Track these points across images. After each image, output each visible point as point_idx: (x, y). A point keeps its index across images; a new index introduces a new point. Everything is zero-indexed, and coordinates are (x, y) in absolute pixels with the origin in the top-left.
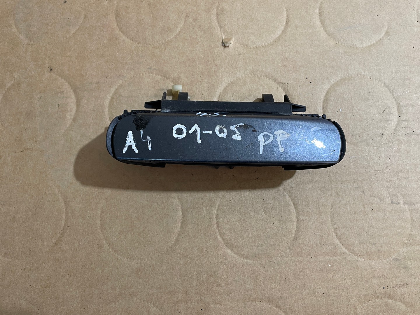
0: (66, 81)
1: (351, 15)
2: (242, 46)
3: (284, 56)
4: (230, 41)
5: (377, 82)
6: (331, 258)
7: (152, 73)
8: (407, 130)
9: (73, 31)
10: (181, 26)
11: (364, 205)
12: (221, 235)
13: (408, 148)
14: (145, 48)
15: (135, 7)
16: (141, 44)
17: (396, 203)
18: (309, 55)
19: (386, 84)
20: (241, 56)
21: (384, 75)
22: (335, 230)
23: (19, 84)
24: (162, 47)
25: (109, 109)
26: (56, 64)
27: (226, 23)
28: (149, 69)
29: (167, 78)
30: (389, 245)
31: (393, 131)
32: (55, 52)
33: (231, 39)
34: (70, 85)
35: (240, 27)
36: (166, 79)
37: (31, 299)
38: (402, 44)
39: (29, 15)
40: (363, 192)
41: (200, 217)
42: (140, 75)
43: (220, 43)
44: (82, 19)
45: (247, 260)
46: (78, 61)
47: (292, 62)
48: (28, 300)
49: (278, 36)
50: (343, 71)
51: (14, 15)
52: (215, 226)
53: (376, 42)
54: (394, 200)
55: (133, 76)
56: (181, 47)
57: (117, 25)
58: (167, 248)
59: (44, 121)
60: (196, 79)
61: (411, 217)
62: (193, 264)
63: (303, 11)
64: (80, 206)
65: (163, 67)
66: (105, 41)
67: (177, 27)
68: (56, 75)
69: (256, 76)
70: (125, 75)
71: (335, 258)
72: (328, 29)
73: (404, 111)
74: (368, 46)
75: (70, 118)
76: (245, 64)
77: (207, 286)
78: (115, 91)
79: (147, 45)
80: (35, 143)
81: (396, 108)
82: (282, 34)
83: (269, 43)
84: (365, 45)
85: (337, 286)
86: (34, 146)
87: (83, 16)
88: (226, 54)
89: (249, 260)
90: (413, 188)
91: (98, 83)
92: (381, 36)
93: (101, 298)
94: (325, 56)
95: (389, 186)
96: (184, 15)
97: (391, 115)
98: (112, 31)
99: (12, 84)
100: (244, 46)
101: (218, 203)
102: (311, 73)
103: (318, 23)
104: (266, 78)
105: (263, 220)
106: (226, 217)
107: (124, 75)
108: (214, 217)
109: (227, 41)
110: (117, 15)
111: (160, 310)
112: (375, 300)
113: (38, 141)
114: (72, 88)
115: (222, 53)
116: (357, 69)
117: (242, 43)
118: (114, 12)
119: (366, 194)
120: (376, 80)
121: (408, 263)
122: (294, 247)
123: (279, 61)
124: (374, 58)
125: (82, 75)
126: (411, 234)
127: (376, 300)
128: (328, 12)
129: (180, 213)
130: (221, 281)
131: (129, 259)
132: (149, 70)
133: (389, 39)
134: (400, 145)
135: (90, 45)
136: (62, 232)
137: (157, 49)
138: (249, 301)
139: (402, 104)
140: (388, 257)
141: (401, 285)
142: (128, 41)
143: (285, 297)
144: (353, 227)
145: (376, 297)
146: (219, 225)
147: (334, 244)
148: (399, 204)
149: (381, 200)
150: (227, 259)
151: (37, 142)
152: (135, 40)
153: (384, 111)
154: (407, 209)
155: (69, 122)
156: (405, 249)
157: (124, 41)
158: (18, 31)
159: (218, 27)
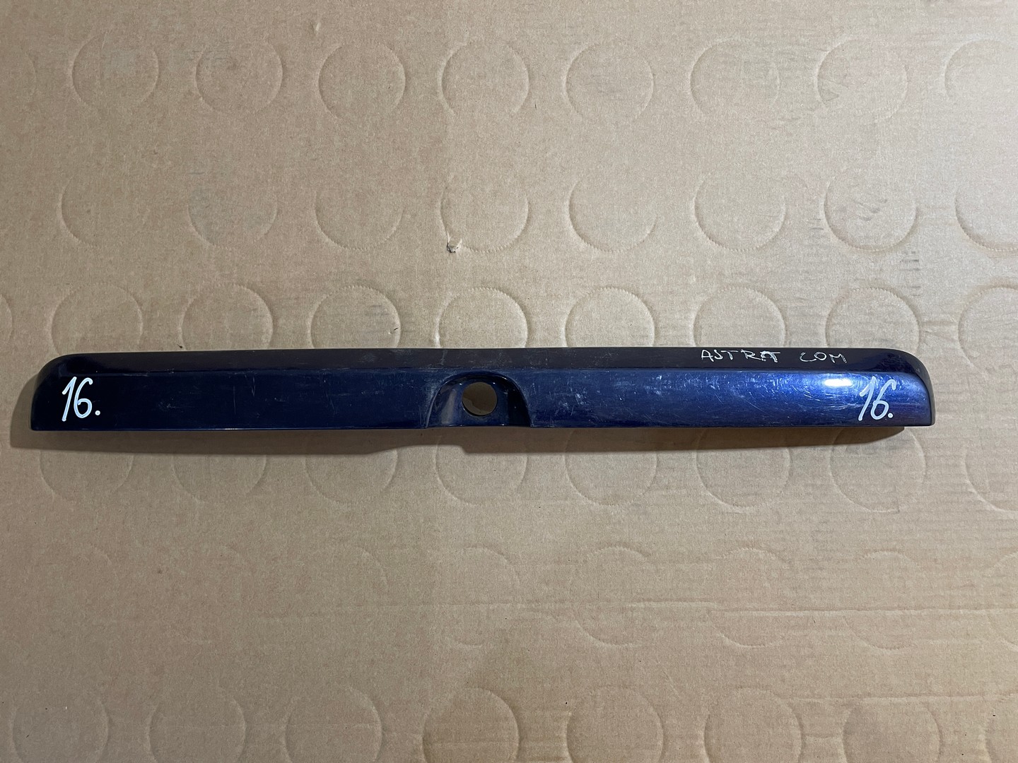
0: (260, 295)
1: (610, 208)
2: (471, 251)
3: (522, 264)
4: (458, 244)
5: (634, 296)
7: (362, 286)
9: (264, 231)
10: (398, 224)
12: (440, 477)
14: (353, 253)
15: (339, 198)
16: (348, 248)
19: (645, 299)
20: (470, 264)
21: (642, 288)
22: (570, 471)
23: (203, 299)
24: (374, 252)
25: (312, 331)
26: (247, 274)
27: (453, 219)
29: (379, 292)
32: (244, 258)
33: (458, 242)
34: (265, 300)
35: (470, 226)
37: (232, 544)
39: (208, 208)
42: (347, 287)
43: (445, 247)
44: (275, 215)
45: (468, 504)
46: (272, 270)
47: (532, 271)
49: (516, 237)
51: (189, 209)
53: (638, 244)
55: (339, 289)
56: (396, 252)
57: (319, 223)
58: (380, 491)
60: (415, 293)
62: (409, 508)
63: (549, 204)
65: (375, 278)
66: (304, 245)
67: (392, 226)
68: (247, 288)
69: (488, 289)
70: (330, 288)
71: (567, 502)
72: (579, 228)
73: (662, 333)
74: (628, 250)
76: (474, 274)
77: (425, 531)
78: (319, 308)
79: (355, 249)
81: (653, 329)
82: (521, 234)
83: (505, 246)
84: (623, 248)
87: (276, 211)
88: (451, 262)
89: (470, 504)
91: (297, 298)
92: (644, 237)
93: (309, 543)
94: (573, 263)
96: (401, 210)
97: (646, 337)
98: (312, 231)
99: (194, 300)
100: (474, 250)
103: (568, 220)
104: (500, 292)
107: (328, 288)
108: (434, 456)
109: (453, 245)
110: (318, 210)
111: (373, 555)
112: (608, 548)
114: (266, 304)
115: (446, 260)
117: (471, 246)
118: (314, 205)
120: (632, 293)
122: (522, 490)
123: (516, 270)
125: (278, 289)
127: (610, 547)
128: (581, 205)
130: (439, 526)
131: (338, 502)
132: (359, 281)
133: (654, 241)
135: (286, 250)
137: (368, 254)
139: (661, 324)
140: (626, 501)
142: (332, 244)
143: (509, 543)
145: (608, 544)
147: (566, 487)
150: (447, 503)
152: (340, 242)
157: (327, 243)
158: (196, 230)
159: (443, 225)
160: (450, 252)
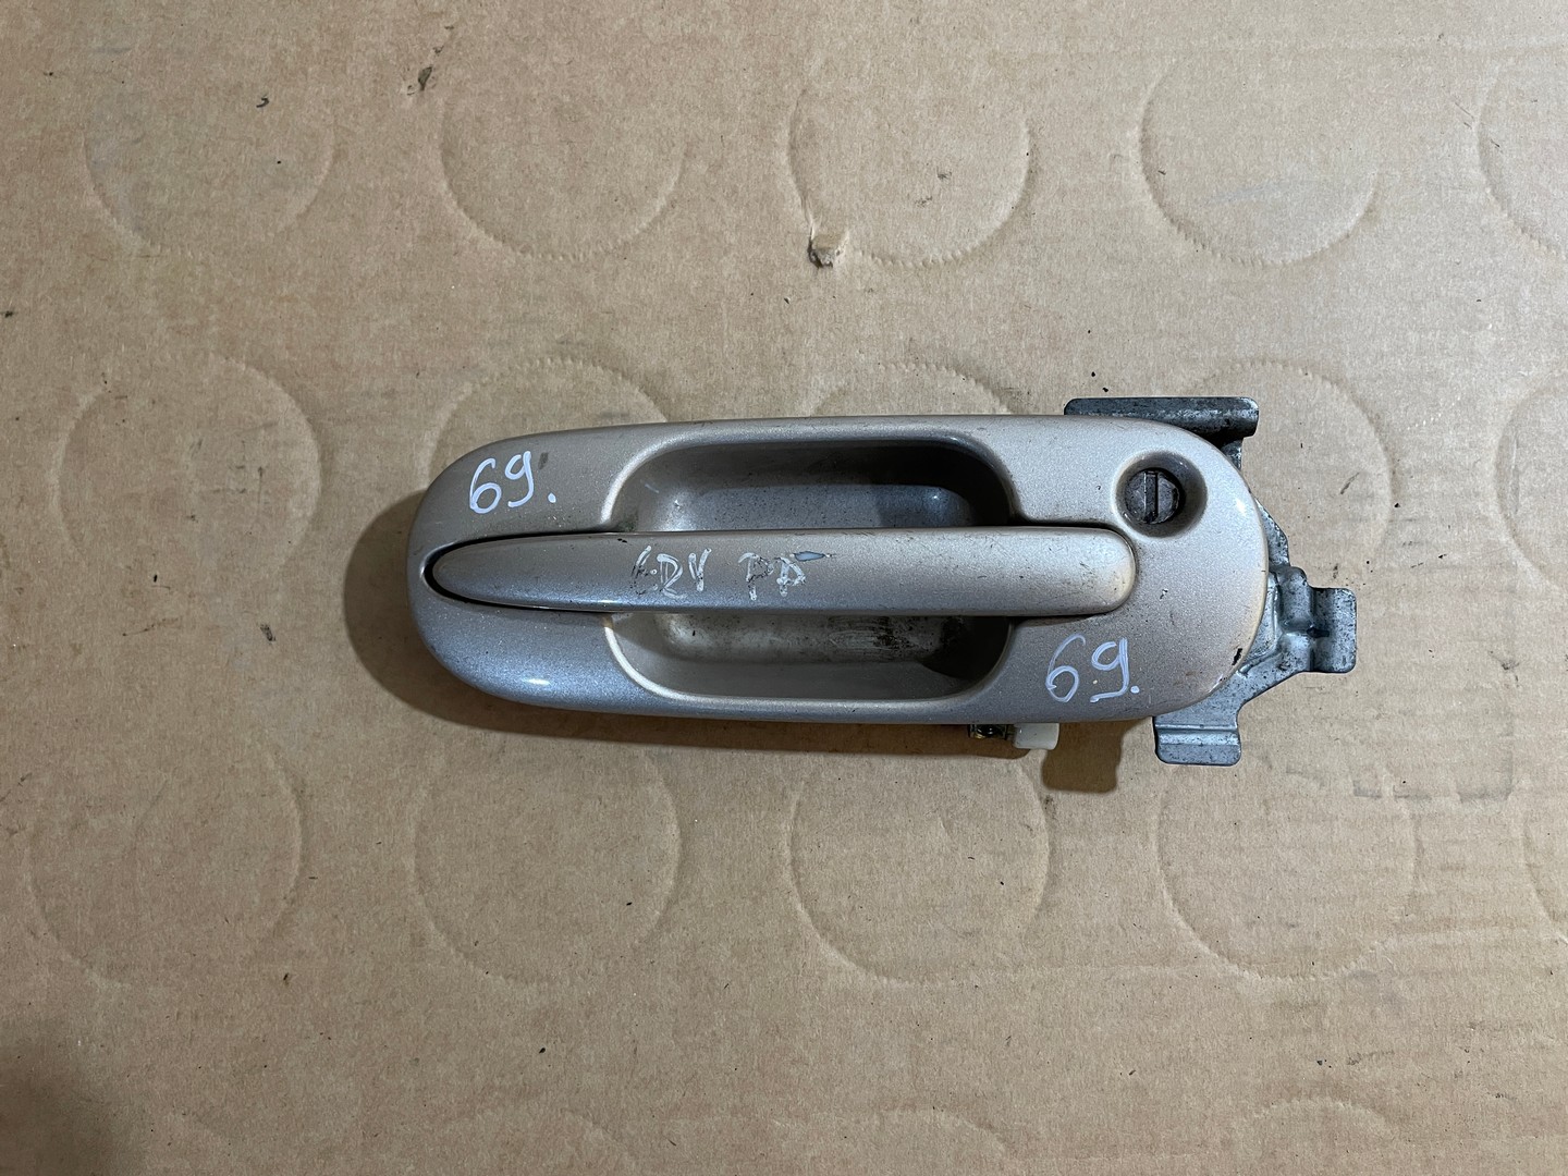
0: (283, 385)
1: (1251, 146)
2: (876, 263)
3: (1017, 298)
4: (838, 244)
5: (1328, 386)
6: (1157, 971)
7: (573, 360)
8: (1417, 552)
9: (297, 205)
10: (671, 189)
11: (1265, 802)
12: (805, 901)
13: (1418, 611)
14: (548, 270)
15: (508, 120)
16: (532, 254)
17: (1369, 793)
18: (1101, 294)
19: (1359, 393)
20: (874, 300)
21: (1351, 363)
23: (121, 397)
24: (606, 265)
26: (246, 325)
27: (823, 177)
28: (562, 343)
29: (623, 376)
30: (1343, 930)
31: (1371, 554)
32: (239, 282)
33: (839, 237)
34: (298, 401)
35: (871, 194)
36: (620, 378)
37: (202, 1110)
38: (1422, 250)
39: (140, 144)
40: (1265, 759)
41: (738, 843)
42: (531, 363)
43: (804, 252)
44: (327, 163)
45: (888, 980)
46: (319, 315)
47: (1045, 316)
48: (193, 1114)
49: (998, 224)
50: (1216, 347)
51: (86, 146)
52: (786, 876)
53: (1332, 245)
54: (1365, 786)
55: (510, 368)
56: (668, 266)
57: (450, 185)
58: (632, 945)
59: (216, 524)
60: (722, 378)
61: (1418, 840)
62: (717, 994)
63: (1085, 135)
64: (348, 808)
65: (609, 338)
66: (410, 245)
67: (655, 196)
68: (248, 364)
69: (924, 367)
70: (483, 365)
71: (1168, 970)
72: (1169, 199)
73: (1412, 487)
74: (1304, 260)
75: (300, 515)
76: (885, 326)
77: (763, 1063)
78: (450, 421)
79: (553, 256)
80: (189, 603)
81: (1386, 477)
82: (1012, 216)
83: (968, 249)
84: (1293, 255)
85: (1170, 1058)
86: (188, 613)
87: (329, 153)
88: (821, 292)
89: (893, 981)
90: (1429, 745)
91: (390, 394)
92: (1349, 226)
93: (428, 1103)
94: (1156, 295)
95: (1351, 739)
96: (678, 151)
97: (1369, 500)
98: (432, 207)
99: (96, 398)
100: (883, 260)
101: (796, 797)
102: (1109, 358)
103: (1137, 177)
104: (958, 375)
105: (940, 854)
106: (821, 845)
107: (478, 365)
109: (825, 245)
110: (448, 152)
111: (614, 1137)
112: (1289, 1101)
113: (198, 594)
114: (303, 410)
115: (807, 287)
116: (1262, 340)
117: (876, 251)
118: (436, 137)
119: (1275, 764)
120: (1324, 378)
121: (1401, 987)
122: (1039, 937)
123: (1001, 316)
124: (1322, 305)
125: (336, 366)
126: (1413, 895)
127: (1295, 1101)
128: (1172, 139)
129: (673, 829)
130: (806, 1046)
131: (511, 981)
132: (564, 346)
133: (1376, 236)
134: (1393, 601)
135: (358, 259)
136: (294, 894)
137: (588, 272)
138: (894, 1108)
139: (1408, 463)
140: (1336, 967)
141: (1374, 1056)
142: (487, 242)
143: (1008, 1094)
144: (1229, 872)
145: (1291, 1090)
146: (801, 871)
147: (1166, 926)
148: (1379, 797)
149: (1322, 785)
150: (826, 979)
151: (196, 599)
152: (510, 239)
153: (1347, 486)
154: (1406, 813)
155: (298, 530)
156: (1392, 943)
157: (474, 242)
158: (107, 205)
159: (795, 193)
160: (818, 264)
